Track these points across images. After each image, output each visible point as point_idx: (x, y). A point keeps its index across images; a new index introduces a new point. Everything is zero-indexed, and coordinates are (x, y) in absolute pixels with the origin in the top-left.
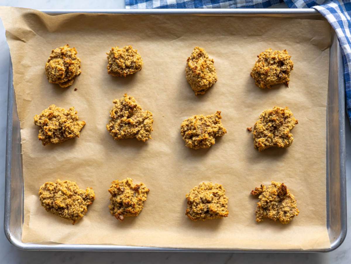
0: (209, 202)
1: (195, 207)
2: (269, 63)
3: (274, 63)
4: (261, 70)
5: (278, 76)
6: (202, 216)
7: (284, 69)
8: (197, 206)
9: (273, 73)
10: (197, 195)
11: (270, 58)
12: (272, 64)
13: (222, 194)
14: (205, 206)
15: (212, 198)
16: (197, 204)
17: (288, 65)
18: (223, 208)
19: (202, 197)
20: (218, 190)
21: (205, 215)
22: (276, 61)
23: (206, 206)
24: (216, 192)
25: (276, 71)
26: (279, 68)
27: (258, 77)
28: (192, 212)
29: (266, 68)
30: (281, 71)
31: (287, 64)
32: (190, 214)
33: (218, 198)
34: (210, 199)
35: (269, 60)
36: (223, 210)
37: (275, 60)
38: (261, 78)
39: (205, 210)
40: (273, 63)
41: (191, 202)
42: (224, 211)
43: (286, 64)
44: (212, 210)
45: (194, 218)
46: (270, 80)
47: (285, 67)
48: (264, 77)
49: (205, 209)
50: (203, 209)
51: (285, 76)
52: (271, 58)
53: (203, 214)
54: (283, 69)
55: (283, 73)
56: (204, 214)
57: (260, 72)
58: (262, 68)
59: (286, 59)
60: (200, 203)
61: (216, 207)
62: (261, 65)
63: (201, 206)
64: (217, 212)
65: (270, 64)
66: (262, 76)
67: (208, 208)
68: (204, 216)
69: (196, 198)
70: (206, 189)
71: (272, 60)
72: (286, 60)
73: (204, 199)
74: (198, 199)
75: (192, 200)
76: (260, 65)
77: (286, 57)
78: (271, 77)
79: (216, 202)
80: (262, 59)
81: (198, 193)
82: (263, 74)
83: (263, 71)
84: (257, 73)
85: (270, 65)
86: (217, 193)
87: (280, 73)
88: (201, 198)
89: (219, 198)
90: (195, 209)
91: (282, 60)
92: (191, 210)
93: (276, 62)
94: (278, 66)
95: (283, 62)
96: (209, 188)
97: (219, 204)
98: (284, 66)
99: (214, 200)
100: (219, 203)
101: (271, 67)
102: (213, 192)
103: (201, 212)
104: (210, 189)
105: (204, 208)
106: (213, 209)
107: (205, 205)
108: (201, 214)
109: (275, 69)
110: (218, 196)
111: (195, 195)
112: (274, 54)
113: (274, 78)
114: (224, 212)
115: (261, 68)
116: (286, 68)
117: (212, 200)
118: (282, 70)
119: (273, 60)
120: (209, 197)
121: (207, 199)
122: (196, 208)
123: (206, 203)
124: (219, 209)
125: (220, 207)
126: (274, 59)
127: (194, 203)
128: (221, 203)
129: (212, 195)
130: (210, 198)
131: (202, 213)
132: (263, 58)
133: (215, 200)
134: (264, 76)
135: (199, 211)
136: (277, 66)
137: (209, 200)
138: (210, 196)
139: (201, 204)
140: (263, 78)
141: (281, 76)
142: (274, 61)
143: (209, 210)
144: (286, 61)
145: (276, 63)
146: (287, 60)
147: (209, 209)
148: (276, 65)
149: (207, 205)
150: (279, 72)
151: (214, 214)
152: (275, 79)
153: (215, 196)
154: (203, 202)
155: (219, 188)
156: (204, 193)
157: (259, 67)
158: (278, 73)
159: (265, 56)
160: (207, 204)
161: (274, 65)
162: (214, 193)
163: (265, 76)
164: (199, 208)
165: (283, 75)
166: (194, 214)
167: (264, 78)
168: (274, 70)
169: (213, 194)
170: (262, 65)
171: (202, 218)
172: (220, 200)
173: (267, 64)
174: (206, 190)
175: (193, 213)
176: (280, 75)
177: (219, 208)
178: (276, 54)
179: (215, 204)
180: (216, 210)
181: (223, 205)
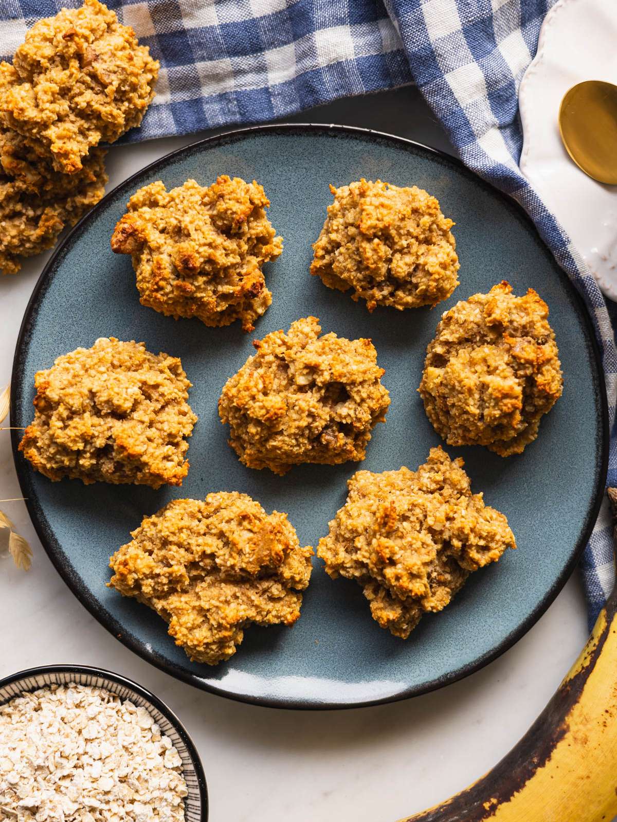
0: (119, 415)
1: (60, 424)
2: (291, 381)
3: (312, 385)
4: (251, 402)
5: (315, 439)
6: (83, 466)
7: (345, 418)
8: (70, 422)
9: (297, 423)
10: (78, 379)
11: (296, 363)
12: (302, 389)
13: (174, 395)
14: (100, 425)
15: (136, 404)
16: (73, 414)
17: (365, 406)
18: (169, 449)
19: (94, 390)
20: (165, 376)
21: (94, 462)
22: (319, 380)
23: (105, 427)
24: (152, 383)
25: (310, 420)
26: (327, 409)
27: (239, 425)
28: (47, 442)
29: (275, 401)
30: (332, 420)
31: (363, 400)
32: (39, 449)
33: (159, 406)
34: (128, 405)
35: (292, 370)
36: (167, 458)
37: (315, 376)
38: (247, 433)
39: (100, 442)
40: (305, 386)
41: (48, 400)
42: (172, 460)
43: (358, 399)
44: (123, 448)
45: (48, 466)
46: (280, 449)
47: (350, 409)
48: (257, 433)
49: (98, 437)
50: (93, 437)
51: (346, 444)
52: (301, 366)
53: (88, 455)
54: (340, 416)
55: (340, 432)
56: (91, 458)
57: (247, 409)
58: (260, 396)
59: (360, 380)
60: (84, 412)
61: (143, 438)
62: (256, 386)
63: (87, 423)
64: (145, 459)
65: (294, 387)
66: (252, 429)
67: (110, 438)
68: (92, 465)
69: (70, 390)
70: (116, 363)
71: (305, 372)
72: (361, 383)
73: (103, 397)
74: (80, 393)
75: (54, 395)
76: (252, 384)
77: (365, 373)
78: (286, 439)
79: (146, 419)
80: (271, 358)
81: (82, 372)
82: (258, 422)
83: (257, 409)
84: (237, 409)
85: (295, 392)
86: (156, 387)
87: (326, 427)
88: (92, 395)
89: (163, 407)
90: (59, 432)
91: (344, 380)
92: (43, 434)
93: (320, 384)
94: (323, 400)
95: (348, 388)
96: (128, 364)
97: (157, 429)
98: (347, 404)
99: (141, 412)
100: (159, 426)
101: (293, 398)
102: (144, 378)
103: (81, 446)
104: (133, 368)
105: (96, 434)
106: (129, 443)
107: (102, 423)
108: (79, 454)
109: (309, 411)
110: (157, 400)
111: (70, 377)
112: (320, 350)
113: (298, 445)
114: (169, 465)
115: (253, 398)
116: (352, 413)
117: (133, 410)
118: (338, 420)
119: (307, 374)
120: (124, 396)
121: (115, 402)
122: (65, 427)
123: (107, 415)
124: (151, 448)
125: (161, 441)
126: (313, 369)
127: (61, 409)
128: (166, 427)
129: (135, 390)
130: (126, 400)
131: (84, 452)
132: (276, 357)
133: (145, 411)
134: (259, 429)
135: (75, 441)
136: (319, 401)
137: (119, 406)
138: (130, 391)
139: (87, 415)
140: (253, 436)
141: (328, 442)
142: (310, 378)
143: (112, 446)
144: (360, 388)
145: (320, 389)
146: (366, 386)
147: (115, 441)
148: (317, 396)
149: (111, 425)
150: (324, 423)
151: (129, 467)
152: (303, 449)
153: (149, 397)
154: (97, 412)
155: (167, 371)
156: (105, 377)
157: (247, 389)
158: (317, 427)
159: (283, 349)
160: (109, 419)
161: (309, 394)
162: (144, 383)
163: (262, 430)
164: (75, 428)
165: (336, 437)
166: (52, 450)
167: (257, 437)
168: (304, 415)
169: (140, 388)
170: (261, 386)
171: (82, 473)
172: (163, 416)
173: (284, 383)
174: (119, 370)
175: (49, 446)
176: (326, 438)
177: (154, 445)
178: (327, 349)
179: (140, 427)
180: (139, 449)
181: (170, 435)
